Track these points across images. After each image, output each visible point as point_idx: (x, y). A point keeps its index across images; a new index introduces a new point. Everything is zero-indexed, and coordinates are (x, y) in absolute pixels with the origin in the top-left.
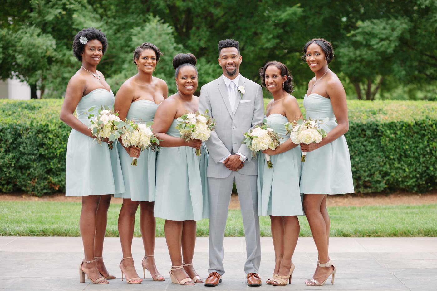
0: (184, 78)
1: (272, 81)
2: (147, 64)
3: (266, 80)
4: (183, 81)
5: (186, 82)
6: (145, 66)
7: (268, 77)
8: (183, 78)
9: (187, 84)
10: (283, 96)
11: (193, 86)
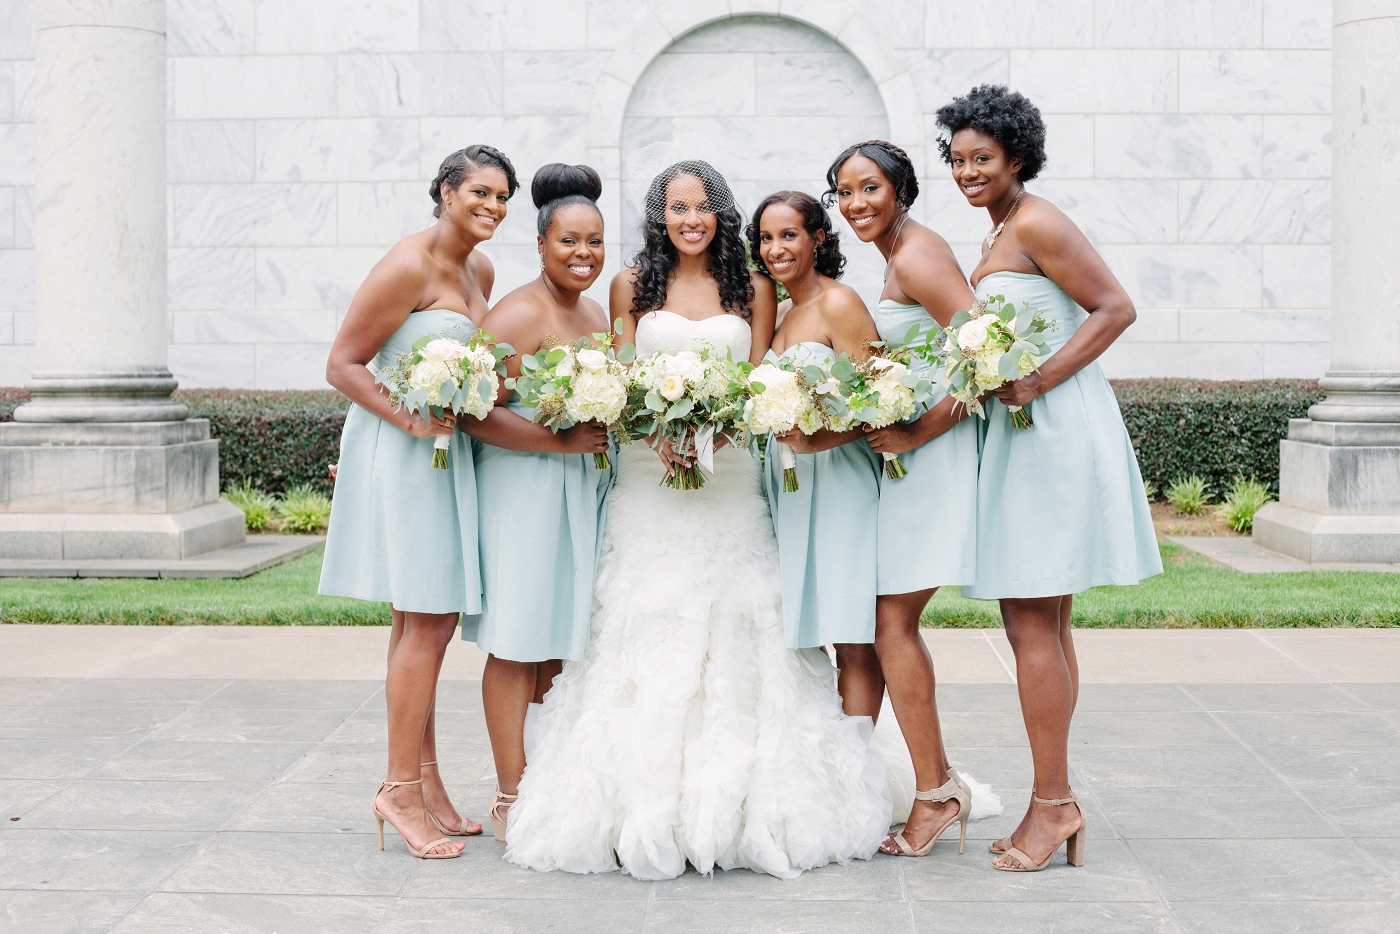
0: (569, 242)
1: (782, 251)
2: (481, 212)
3: (764, 248)
4: (564, 250)
5: (574, 252)
6: (476, 215)
7: (770, 237)
8: (565, 241)
9: (574, 261)
10: (817, 289)
11: (592, 267)
